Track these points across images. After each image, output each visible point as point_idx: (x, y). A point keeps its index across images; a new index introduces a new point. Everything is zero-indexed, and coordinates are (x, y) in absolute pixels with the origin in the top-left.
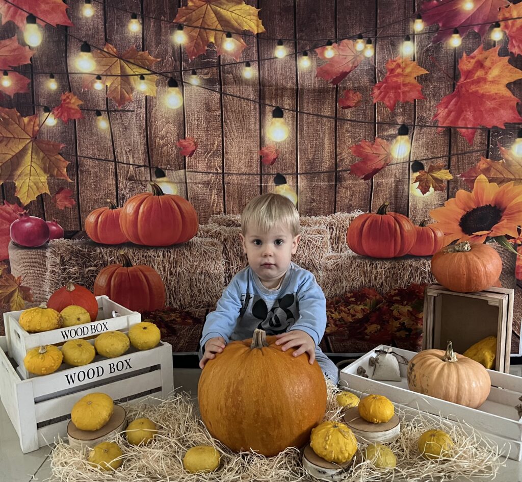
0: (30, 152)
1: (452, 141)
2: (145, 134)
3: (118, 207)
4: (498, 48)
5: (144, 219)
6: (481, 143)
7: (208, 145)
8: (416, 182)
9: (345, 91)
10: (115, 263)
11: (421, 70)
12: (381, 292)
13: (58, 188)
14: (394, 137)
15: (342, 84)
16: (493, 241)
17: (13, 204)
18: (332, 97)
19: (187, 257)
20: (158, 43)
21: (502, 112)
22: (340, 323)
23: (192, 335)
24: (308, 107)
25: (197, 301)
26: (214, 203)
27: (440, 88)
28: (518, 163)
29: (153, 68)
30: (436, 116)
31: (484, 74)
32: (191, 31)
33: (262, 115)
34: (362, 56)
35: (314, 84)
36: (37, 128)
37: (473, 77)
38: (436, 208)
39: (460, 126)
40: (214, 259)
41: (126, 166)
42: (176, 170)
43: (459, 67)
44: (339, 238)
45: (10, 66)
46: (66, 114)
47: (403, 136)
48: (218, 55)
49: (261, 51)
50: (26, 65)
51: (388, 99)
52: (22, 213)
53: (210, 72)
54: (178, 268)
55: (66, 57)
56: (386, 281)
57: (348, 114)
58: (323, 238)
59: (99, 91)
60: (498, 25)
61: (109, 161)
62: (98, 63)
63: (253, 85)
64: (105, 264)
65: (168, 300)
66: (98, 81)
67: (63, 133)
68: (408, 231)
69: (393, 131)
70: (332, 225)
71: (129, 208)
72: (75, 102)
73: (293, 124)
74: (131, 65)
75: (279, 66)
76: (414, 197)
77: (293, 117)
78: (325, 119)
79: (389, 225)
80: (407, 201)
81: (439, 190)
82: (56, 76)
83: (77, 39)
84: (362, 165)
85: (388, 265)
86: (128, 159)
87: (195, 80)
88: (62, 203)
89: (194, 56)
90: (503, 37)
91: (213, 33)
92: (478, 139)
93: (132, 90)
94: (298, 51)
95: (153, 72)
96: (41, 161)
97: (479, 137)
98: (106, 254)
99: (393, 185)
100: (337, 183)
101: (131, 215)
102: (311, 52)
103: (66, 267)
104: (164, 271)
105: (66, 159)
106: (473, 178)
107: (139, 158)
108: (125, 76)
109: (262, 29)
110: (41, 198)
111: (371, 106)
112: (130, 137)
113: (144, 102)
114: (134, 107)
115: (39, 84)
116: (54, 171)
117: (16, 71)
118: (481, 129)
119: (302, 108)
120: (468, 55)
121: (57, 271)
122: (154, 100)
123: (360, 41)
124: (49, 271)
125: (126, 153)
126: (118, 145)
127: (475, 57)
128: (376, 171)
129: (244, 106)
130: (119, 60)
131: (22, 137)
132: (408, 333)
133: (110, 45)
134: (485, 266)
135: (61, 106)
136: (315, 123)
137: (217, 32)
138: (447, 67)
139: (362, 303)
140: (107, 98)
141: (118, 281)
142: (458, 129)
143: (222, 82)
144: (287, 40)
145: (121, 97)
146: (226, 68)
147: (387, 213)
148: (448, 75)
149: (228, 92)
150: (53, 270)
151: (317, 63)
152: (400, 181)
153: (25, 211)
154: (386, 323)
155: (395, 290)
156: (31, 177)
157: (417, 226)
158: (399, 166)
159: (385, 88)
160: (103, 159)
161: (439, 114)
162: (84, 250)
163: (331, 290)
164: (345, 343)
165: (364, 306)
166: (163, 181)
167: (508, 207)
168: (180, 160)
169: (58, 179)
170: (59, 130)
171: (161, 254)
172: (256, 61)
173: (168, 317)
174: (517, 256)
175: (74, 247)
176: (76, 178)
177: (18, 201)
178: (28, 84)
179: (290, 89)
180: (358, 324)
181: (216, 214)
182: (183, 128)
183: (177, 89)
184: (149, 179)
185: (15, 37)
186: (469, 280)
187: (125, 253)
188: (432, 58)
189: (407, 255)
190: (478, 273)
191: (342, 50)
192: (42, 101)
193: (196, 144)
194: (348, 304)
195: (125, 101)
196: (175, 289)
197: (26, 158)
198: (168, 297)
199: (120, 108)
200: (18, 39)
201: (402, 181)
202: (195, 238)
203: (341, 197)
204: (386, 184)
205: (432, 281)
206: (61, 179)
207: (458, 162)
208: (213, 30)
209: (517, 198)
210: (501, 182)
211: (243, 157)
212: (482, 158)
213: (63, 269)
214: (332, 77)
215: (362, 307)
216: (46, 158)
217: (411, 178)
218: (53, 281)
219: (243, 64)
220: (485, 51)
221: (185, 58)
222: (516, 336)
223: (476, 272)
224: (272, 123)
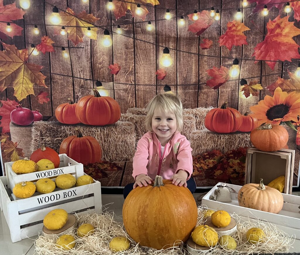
0: (23, 70)
1: (263, 68)
2: (90, 61)
3: (74, 102)
4: (288, 17)
5: (89, 110)
6: (278, 69)
7: (126, 68)
8: (242, 91)
9: (204, 39)
10: (72, 135)
11: (246, 28)
12: (223, 153)
13: (39, 91)
14: (231, 65)
15: (202, 35)
16: (284, 124)
17: (12, 100)
18: (197, 43)
19: (114, 132)
20: (99, 9)
21: (290, 52)
22: (200, 170)
23: (117, 176)
24: (183, 48)
25: (120, 157)
26: (130, 101)
27: (256, 39)
28: (298, 81)
29: (96, 24)
30: (254, 54)
31: (280, 31)
32: (117, 3)
33: (157, 52)
34: (214, 20)
35: (186, 35)
36: (27, 56)
37: (275, 33)
38: (253, 105)
39: (267, 60)
40: (129, 134)
41: (79, 79)
42: (108, 82)
43: (267, 27)
44: (201, 122)
45: (11, 20)
46: (44, 49)
47: (235, 65)
48: (133, 17)
49: (157, 15)
50: (20, 20)
51: (228, 44)
52: (18, 106)
53: (128, 26)
54: (109, 138)
55: (44, 16)
56: (226, 146)
57: (206, 52)
58: (192, 122)
59: (64, 36)
60: (288, 4)
61: (69, 76)
62: (63, 19)
63: (153, 34)
64: (66, 136)
65: (103, 156)
66: (63, 30)
67: (42, 59)
68: (238, 118)
69: (231, 62)
70: (197, 115)
71: (81, 104)
72: (49, 42)
73: (175, 57)
74: (82, 22)
75: (167, 24)
76: (241, 99)
77: (175, 53)
78: (193, 55)
79: (227, 114)
80: (237, 101)
81: (255, 95)
82: (38, 26)
83: (50, 5)
84: (213, 81)
85: (227, 137)
86: (80, 75)
87: (119, 31)
88: (42, 100)
89: (119, 17)
90: (291, 11)
91: (130, 4)
92: (277, 67)
93: (83, 35)
94: (178, 16)
95: (95, 25)
96: (29, 75)
97: (277, 66)
98: (67, 130)
99: (230, 92)
100: (199, 91)
101: (82, 107)
102: (185, 16)
103: (44, 137)
104: (101, 140)
105: (44, 75)
106: (274, 89)
107: (86, 75)
108: (78, 27)
109: (157, 3)
110: (29, 97)
111: (218, 48)
112: (81, 63)
113: (90, 43)
114: (84, 46)
115: (28, 31)
116: (37, 81)
117: (15, 23)
118: (278, 62)
119: (180, 48)
120: (272, 20)
121: (38, 139)
122: (96, 42)
123: (213, 11)
124: (33, 139)
125: (79, 72)
126: (74, 67)
127: (276, 21)
128: (221, 84)
129: (147, 47)
130: (75, 18)
131: (18, 62)
132: (237, 175)
133: (70, 9)
134: (279, 137)
135: (42, 44)
136: (187, 57)
137: (132, 4)
138: (260, 27)
139: (213, 158)
140: (68, 40)
141: (73, 146)
142: (266, 62)
143: (135, 33)
144: (172, 9)
145: (76, 39)
146: (137, 24)
147: (226, 108)
148: (260, 31)
149: (138, 38)
150: (36, 139)
151: (188, 23)
152: (233, 90)
153: (20, 104)
154: (226, 170)
155: (230, 151)
156: (23, 85)
157: (243, 115)
158: (234, 82)
159: (226, 38)
160: (66, 75)
161: (255, 53)
162: (54, 128)
163: (195, 151)
164: (203, 181)
165: (213, 160)
166: (100, 89)
167: (292, 106)
168: (110, 76)
169: (40, 86)
170: (40, 58)
171: (99, 130)
172: (154, 21)
173: (102, 167)
174: (297, 132)
175: (49, 125)
176: (50, 86)
177: (15, 99)
178: (22, 31)
179: (173, 37)
180: (211, 170)
181: (131, 108)
182: (112, 58)
183: (109, 36)
184: (92, 87)
185: (14, 4)
186: (271, 145)
187: (78, 129)
188: (252, 22)
189: (237, 131)
190: (275, 141)
191: (203, 16)
192: (30, 41)
193: (119, 67)
194: (205, 159)
195: (78, 42)
196: (107, 150)
197: (20, 73)
198: (103, 155)
199: (76, 46)
200: (16, 5)
201: (235, 90)
202: (119, 122)
203: (201, 98)
204: (226, 92)
205: (251, 146)
206: (41, 86)
207: (266, 80)
208: (129, 2)
209: (297, 100)
210: (289, 91)
211: (146, 75)
212: (279, 78)
213: (41, 138)
214: (197, 31)
215: (212, 160)
216: (32, 74)
217: (240, 88)
218: (36, 145)
219: (146, 22)
220: (281, 18)
221: (114, 18)
222: (295, 176)
223: (274, 141)
224: (163, 56)
